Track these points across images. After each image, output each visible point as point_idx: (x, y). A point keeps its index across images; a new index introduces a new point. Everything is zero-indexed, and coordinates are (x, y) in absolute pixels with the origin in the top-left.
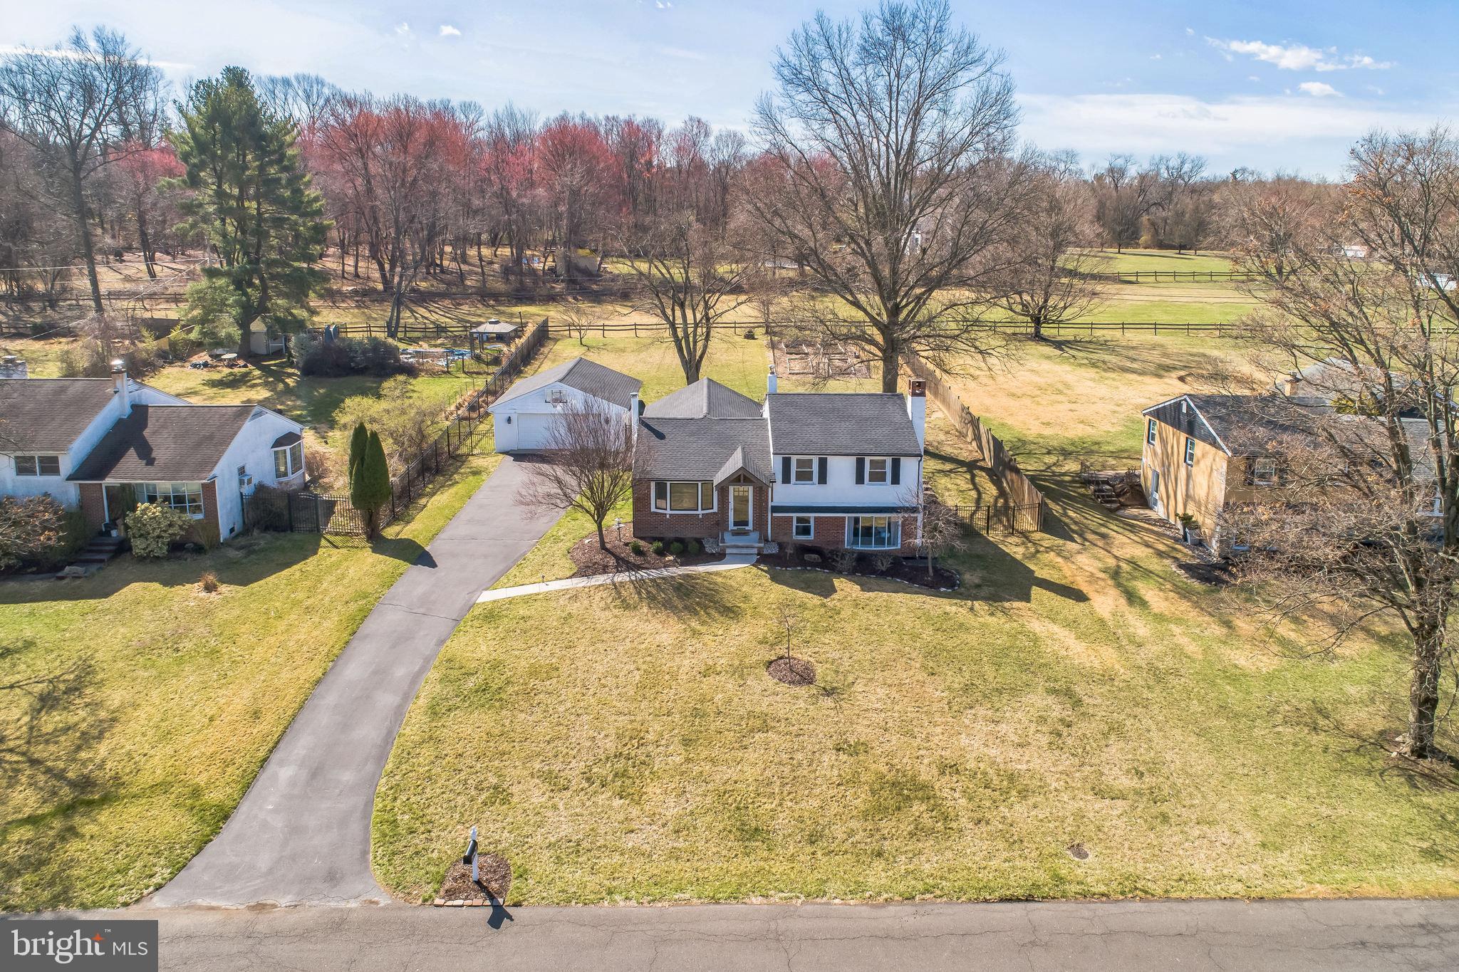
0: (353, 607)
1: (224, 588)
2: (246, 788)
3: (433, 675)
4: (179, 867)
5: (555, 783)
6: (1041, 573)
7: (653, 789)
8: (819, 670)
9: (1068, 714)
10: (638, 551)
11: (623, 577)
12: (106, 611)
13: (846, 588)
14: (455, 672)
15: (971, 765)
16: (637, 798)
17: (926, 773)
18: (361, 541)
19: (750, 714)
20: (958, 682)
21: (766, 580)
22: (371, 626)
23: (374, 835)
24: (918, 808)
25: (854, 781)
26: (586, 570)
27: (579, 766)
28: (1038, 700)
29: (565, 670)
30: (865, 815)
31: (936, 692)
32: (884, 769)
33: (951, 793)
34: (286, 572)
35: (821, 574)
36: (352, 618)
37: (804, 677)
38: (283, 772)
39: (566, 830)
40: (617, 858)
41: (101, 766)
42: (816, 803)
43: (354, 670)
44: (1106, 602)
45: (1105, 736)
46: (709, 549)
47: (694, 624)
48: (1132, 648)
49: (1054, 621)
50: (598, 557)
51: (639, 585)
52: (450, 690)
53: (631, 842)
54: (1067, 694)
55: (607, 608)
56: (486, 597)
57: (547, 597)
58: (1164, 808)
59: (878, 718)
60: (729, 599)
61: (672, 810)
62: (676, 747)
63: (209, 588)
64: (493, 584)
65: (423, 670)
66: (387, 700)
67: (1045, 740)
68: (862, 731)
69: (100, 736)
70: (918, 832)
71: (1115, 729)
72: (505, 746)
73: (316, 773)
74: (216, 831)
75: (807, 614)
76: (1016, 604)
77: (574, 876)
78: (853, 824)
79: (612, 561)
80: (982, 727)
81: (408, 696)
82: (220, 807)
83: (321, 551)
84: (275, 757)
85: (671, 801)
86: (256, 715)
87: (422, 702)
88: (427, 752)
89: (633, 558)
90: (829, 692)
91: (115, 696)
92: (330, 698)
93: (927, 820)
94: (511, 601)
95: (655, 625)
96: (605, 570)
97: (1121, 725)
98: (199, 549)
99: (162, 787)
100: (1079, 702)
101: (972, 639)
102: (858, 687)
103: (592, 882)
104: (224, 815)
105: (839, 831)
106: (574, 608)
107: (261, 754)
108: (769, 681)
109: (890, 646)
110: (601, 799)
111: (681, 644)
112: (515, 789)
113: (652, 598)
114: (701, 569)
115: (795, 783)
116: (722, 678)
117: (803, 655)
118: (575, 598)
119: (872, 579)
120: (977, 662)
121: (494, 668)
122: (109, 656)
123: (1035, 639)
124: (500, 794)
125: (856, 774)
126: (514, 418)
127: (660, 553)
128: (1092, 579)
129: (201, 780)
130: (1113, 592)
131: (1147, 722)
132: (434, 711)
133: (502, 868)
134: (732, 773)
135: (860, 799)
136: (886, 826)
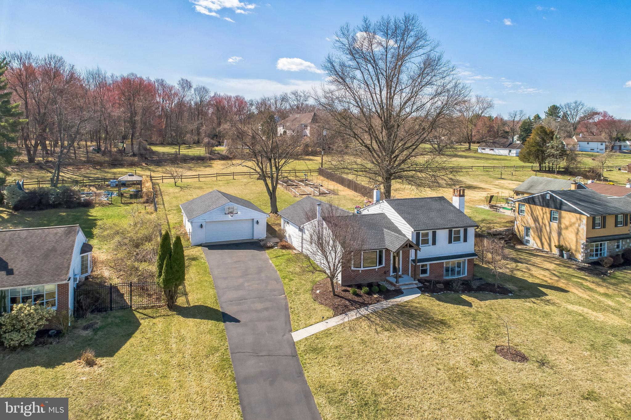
1: (99, 361)
6: (530, 281)
10: (356, 294)
11: (364, 311)
13: (473, 300)
18: (164, 311)
21: (438, 302)
22: (241, 371)
26: (337, 310)
29: (399, 378)
35: (453, 294)
36: (223, 368)
37: (521, 356)
44: (579, 291)
46: (389, 287)
49: (572, 304)
51: (378, 315)
56: (297, 337)
57: (336, 331)
63: (90, 363)
79: (347, 303)
83: (143, 323)
89: (356, 299)
94: (317, 337)
96: (348, 308)
98: (59, 334)
106: (360, 335)
116: (486, 365)
123: (581, 315)
126: (204, 225)
127: (369, 293)
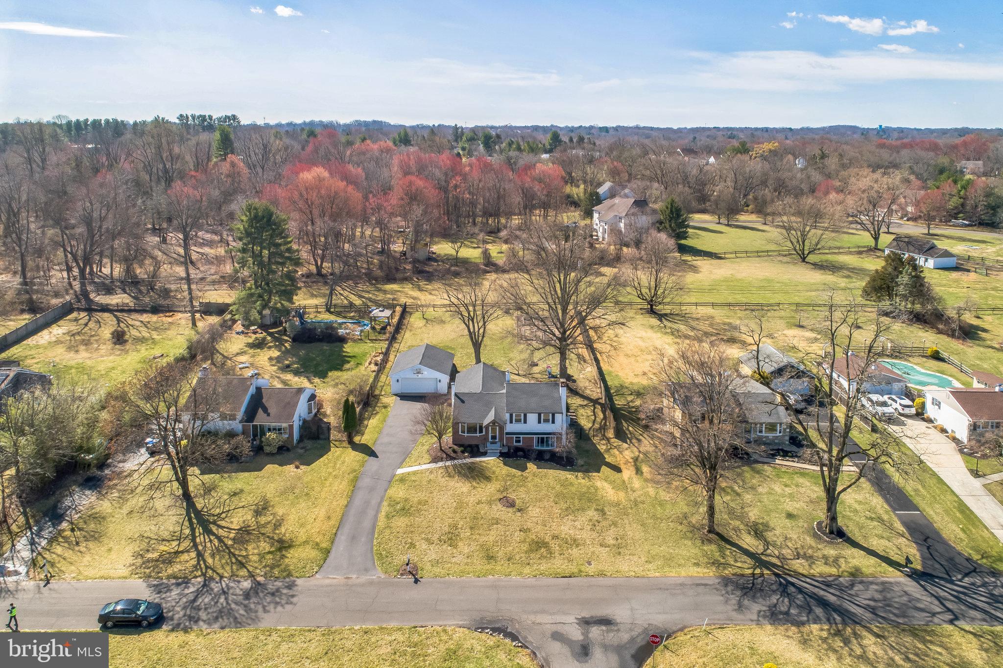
0: (352, 476)
1: (302, 467)
2: (332, 542)
3: (385, 503)
4: (321, 567)
5: (429, 542)
6: (609, 459)
7: (460, 544)
8: (517, 502)
9: (600, 519)
10: (454, 451)
11: (448, 463)
12: (263, 477)
13: (531, 466)
14: (393, 503)
15: (563, 536)
16: (456, 547)
17: (548, 539)
18: (345, 444)
19: (493, 518)
20: (564, 506)
21: (502, 465)
22: (360, 484)
23: (376, 558)
24: (543, 550)
25: (524, 541)
26: (435, 460)
27: (436, 536)
28: (591, 513)
29: (430, 502)
30: (526, 552)
31: (556, 510)
32: (534, 537)
33: (554, 546)
34: (321, 459)
35: (523, 460)
36: (352, 481)
37: (511, 504)
38: (342, 538)
39: (434, 556)
40: (450, 565)
41: (284, 535)
42: (511, 548)
43: (358, 502)
44: (628, 473)
45: (610, 526)
46: (481, 450)
47: (474, 483)
48: (631, 493)
49: (606, 481)
50: (439, 454)
51: (455, 466)
52: (392, 509)
53: (454, 560)
54: (602, 512)
55: (443, 477)
56: (400, 471)
57: (422, 472)
58: (620, 550)
59: (535, 520)
60: (488, 474)
61: (466, 550)
62: (468, 530)
63: (297, 467)
64: (400, 466)
65: (381, 501)
66: (371, 513)
67: (589, 528)
68: (529, 525)
69: (280, 525)
70: (542, 557)
71: (615, 524)
72: (413, 529)
73: (353, 538)
74: (327, 556)
75: (515, 479)
76: (594, 474)
77: (437, 570)
78: (522, 555)
79: (445, 456)
80: (570, 523)
81: (378, 511)
82: (326, 549)
83: (332, 449)
84: (339, 533)
85: (466, 547)
86: (329, 518)
87: (383, 513)
88: (388, 531)
89: (452, 455)
90: (519, 510)
91: (280, 511)
92: (352, 512)
93: (545, 554)
94: (409, 474)
95: (461, 484)
96: (442, 460)
97: (617, 522)
98: (288, 450)
99: (306, 542)
100: (605, 514)
101: (573, 489)
102: (530, 509)
103: (443, 572)
104: (327, 552)
105: (517, 557)
106: (432, 477)
107: (334, 531)
108: (500, 506)
109: (544, 492)
110: (444, 547)
111: (470, 492)
112: (417, 544)
113: (460, 473)
114: (478, 459)
115: (505, 542)
116: (484, 505)
117: (512, 496)
118: (431, 472)
119: (542, 463)
120: (572, 498)
121: (406, 501)
122: (272, 495)
123: (597, 489)
124: (412, 545)
125: (525, 539)
126: (400, 380)
127: (463, 452)
128: (627, 462)
129: (318, 540)
130: (633, 469)
131: (626, 521)
132: (388, 517)
133: (416, 568)
134: (486, 539)
135: (525, 547)
136: (532, 555)
